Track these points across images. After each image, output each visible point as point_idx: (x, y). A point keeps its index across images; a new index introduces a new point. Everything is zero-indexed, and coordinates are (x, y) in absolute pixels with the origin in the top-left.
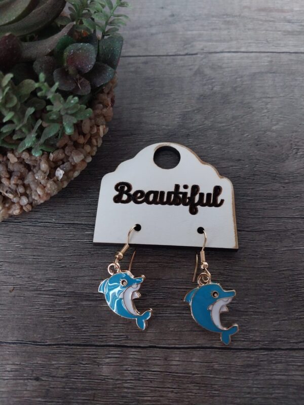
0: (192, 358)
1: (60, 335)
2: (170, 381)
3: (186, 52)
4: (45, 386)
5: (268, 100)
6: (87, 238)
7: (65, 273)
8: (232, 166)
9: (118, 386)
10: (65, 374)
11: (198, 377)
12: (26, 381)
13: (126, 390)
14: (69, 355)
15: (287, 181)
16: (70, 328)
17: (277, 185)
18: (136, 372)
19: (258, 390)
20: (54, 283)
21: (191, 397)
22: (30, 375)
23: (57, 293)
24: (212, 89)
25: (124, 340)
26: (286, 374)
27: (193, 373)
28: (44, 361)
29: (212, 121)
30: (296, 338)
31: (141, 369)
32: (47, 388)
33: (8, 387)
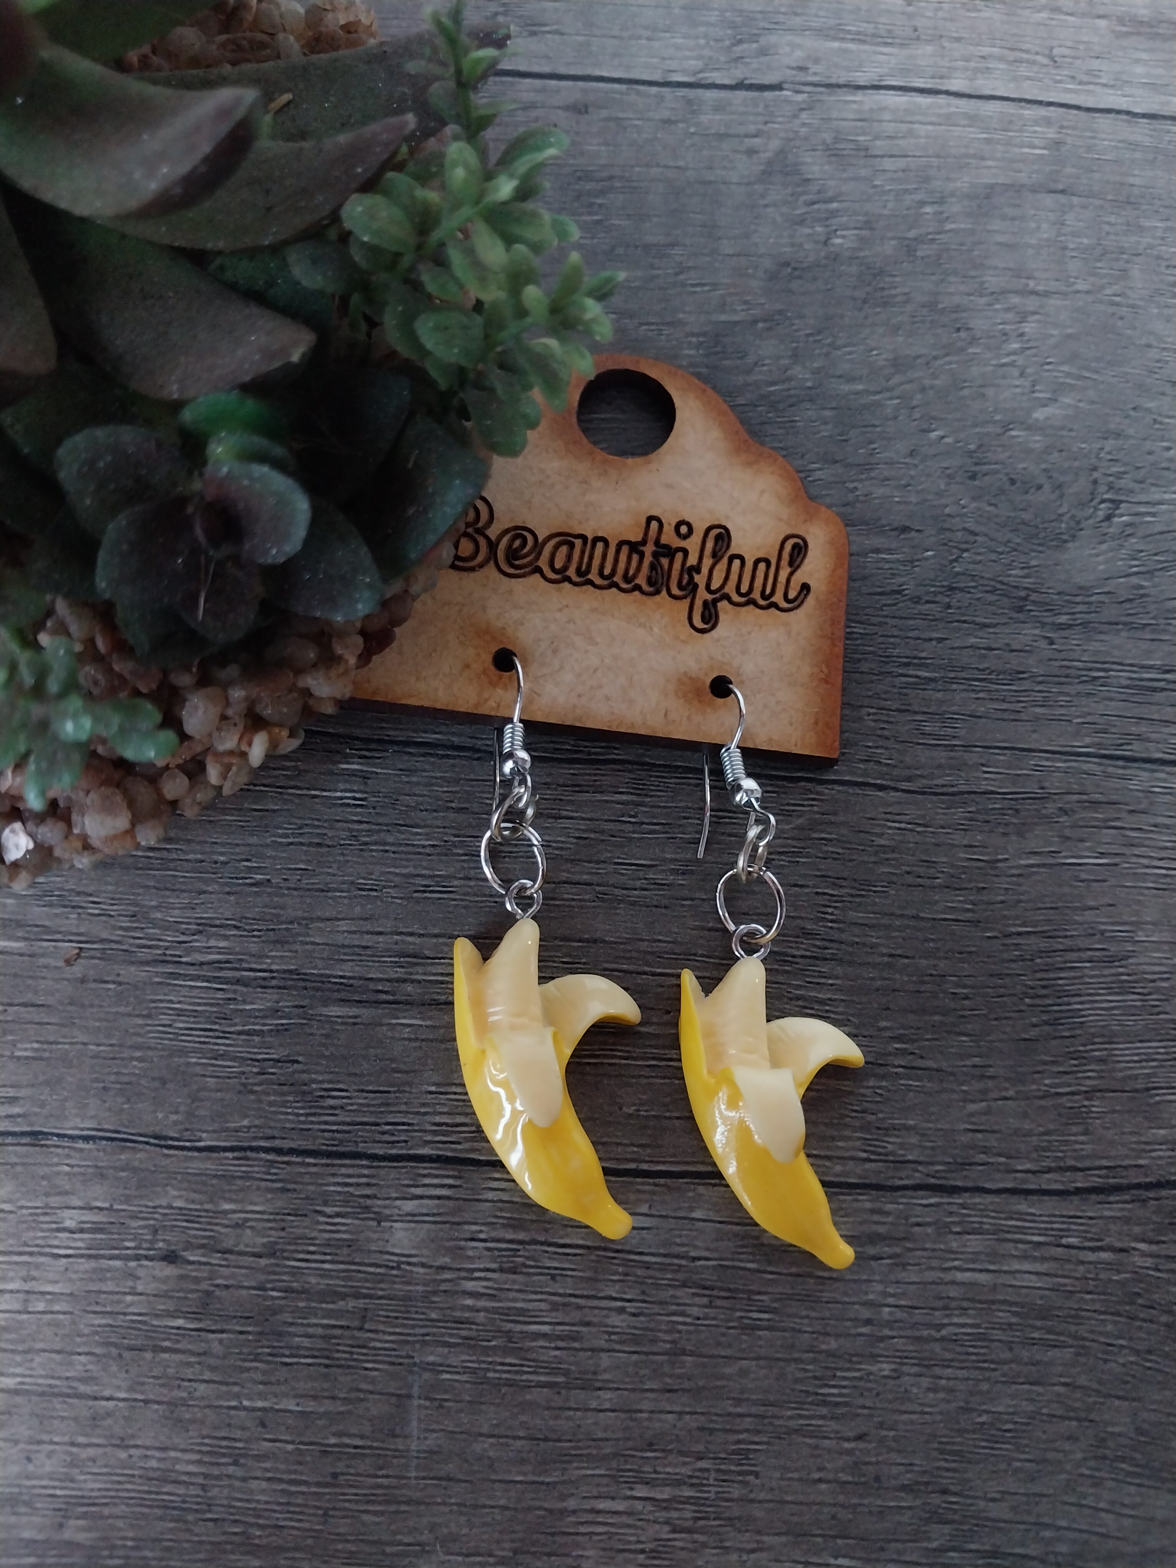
0: (691, 1209)
1: (246, 1116)
2: (615, 1278)
3: (738, 73)
4: (196, 1280)
5: (1031, 303)
6: (348, 786)
7: (266, 906)
8: (877, 551)
9: (443, 1287)
10: (264, 1245)
11: (707, 1267)
12: (133, 1264)
13: (469, 1302)
14: (279, 1185)
15: (1063, 619)
16: (283, 1094)
17: (1029, 633)
18: (504, 1246)
19: (899, 1314)
20: (226, 937)
21: (680, 1327)
22: (145, 1245)
23: (237, 974)
24: (825, 243)
25: (467, 1140)
26: (992, 1267)
27: (693, 1254)
28: (193, 1202)
29: (816, 372)
30: (1035, 1155)
31: (522, 1236)
32: (204, 1286)
33: (70, 1280)
